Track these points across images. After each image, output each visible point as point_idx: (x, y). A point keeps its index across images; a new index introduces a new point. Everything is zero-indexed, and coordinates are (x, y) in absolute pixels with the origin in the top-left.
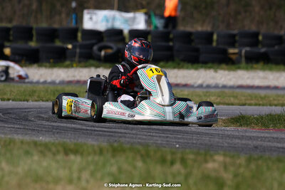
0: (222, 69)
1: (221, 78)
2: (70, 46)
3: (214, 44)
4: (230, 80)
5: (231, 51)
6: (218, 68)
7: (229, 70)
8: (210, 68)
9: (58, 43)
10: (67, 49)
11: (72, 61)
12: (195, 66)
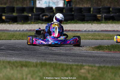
0: (95, 23)
1: (94, 27)
2: (30, 15)
3: (92, 12)
4: (98, 28)
6: (93, 23)
7: (98, 24)
8: (89, 23)
9: (25, 14)
10: (29, 16)
11: (31, 21)
12: (83, 22)
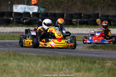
2: (12, 19)
3: (65, 18)
4: (74, 31)
5: (73, 20)
6: (69, 27)
7: (73, 27)
8: (65, 27)
9: (5, 17)
11: (13, 24)
